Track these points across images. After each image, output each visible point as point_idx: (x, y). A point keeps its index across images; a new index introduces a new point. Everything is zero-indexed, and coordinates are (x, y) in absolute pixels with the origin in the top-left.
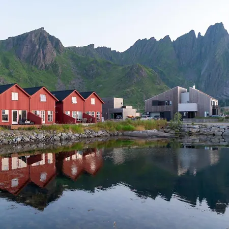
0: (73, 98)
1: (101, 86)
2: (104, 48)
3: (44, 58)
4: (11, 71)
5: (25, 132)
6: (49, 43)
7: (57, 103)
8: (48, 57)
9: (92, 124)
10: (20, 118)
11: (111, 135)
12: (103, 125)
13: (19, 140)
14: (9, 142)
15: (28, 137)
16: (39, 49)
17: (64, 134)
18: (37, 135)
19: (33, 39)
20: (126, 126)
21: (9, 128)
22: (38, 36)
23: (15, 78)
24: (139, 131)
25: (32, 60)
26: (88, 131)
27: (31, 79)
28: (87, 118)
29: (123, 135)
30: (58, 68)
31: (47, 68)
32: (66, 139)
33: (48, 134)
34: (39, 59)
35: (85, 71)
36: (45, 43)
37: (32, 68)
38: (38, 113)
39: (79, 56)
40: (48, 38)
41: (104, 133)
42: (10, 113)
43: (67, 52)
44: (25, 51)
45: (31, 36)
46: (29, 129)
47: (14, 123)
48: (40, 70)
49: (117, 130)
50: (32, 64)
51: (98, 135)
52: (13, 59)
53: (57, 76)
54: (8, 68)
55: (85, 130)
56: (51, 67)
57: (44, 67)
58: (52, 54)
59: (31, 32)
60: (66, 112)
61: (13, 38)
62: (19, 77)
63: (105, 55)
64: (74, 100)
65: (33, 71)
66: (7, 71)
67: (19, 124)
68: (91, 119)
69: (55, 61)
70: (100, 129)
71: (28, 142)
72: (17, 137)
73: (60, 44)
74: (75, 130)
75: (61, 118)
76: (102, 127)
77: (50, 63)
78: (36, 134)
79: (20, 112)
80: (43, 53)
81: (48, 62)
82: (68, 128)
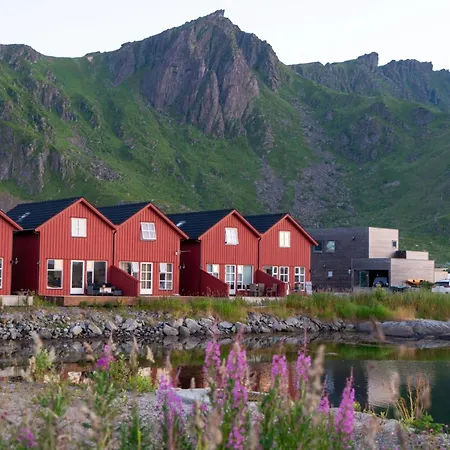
0: (228, 230)
1: (396, 183)
2: (410, 65)
3: (223, 100)
4: (128, 142)
5: (96, 314)
6: (238, 55)
7: (184, 244)
8: (233, 98)
9: (272, 299)
10: (89, 281)
11: (322, 330)
12: (303, 303)
13: (77, 330)
14: (54, 334)
15: (100, 326)
16: (208, 75)
17: (192, 322)
18: (124, 322)
19: (193, 47)
20: (366, 308)
21: (60, 302)
22: (207, 35)
23: (138, 161)
24: (400, 321)
25: (186, 109)
26: (258, 318)
27: (184, 165)
28: (266, 284)
29: (356, 330)
30: (264, 130)
31: (230, 131)
32: (195, 334)
33: (150, 318)
34: (208, 105)
35: (345, 139)
36: (227, 56)
37: (186, 131)
38: (135, 267)
39: (329, 91)
40: (234, 43)
41: (305, 324)
42: (67, 266)
43: (292, 79)
44: (168, 83)
45: (187, 36)
46: (107, 306)
47: (74, 291)
48: (210, 137)
49: (341, 315)
50: (188, 121)
51: (284, 326)
52: (135, 106)
53: (260, 154)
54: (119, 134)
55: (250, 314)
56: (241, 128)
57: (222, 127)
58: (246, 89)
59: (187, 27)
60: (208, 267)
61: (137, 45)
62: (151, 160)
63: (414, 87)
64: (232, 236)
65: (190, 141)
66: (116, 142)
67: (86, 292)
68: (274, 288)
69: (256, 111)
70: (294, 311)
71: (97, 337)
72: (73, 323)
73: (272, 58)
74: (221, 313)
75: (193, 280)
76: (298, 307)
77: (238, 116)
78: (119, 319)
79: (90, 266)
80: (220, 86)
81: (234, 114)
82: (204, 308)
